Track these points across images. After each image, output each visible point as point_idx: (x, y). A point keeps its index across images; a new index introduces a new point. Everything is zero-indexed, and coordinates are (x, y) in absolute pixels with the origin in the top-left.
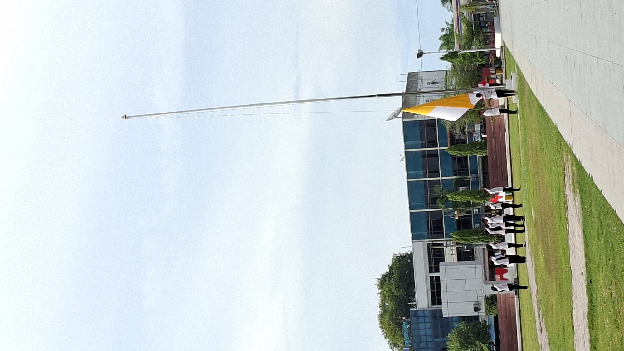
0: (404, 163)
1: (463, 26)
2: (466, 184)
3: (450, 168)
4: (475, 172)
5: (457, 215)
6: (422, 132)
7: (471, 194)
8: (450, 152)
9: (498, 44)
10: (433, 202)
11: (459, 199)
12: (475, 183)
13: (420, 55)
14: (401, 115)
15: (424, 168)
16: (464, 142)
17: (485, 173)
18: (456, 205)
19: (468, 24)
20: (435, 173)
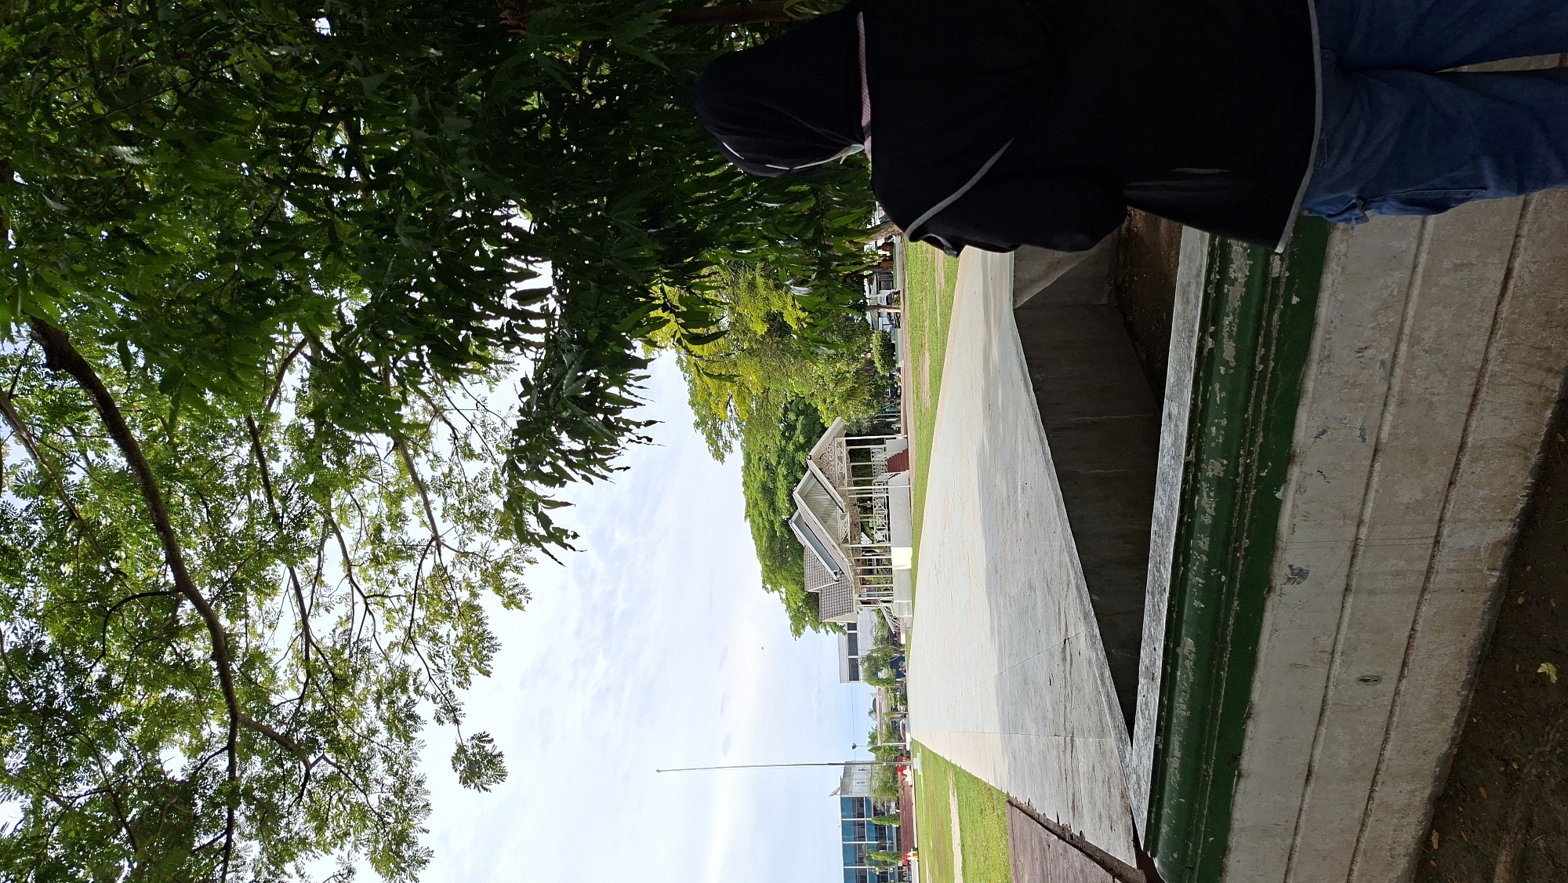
0: (841, 828)
1: (884, 728)
2: (884, 848)
3: (873, 835)
4: (891, 839)
5: (877, 871)
6: (854, 806)
7: (889, 855)
8: (874, 822)
9: (908, 740)
10: (861, 861)
11: (880, 858)
12: (891, 848)
13: (854, 747)
14: (839, 793)
15: (855, 834)
16: (883, 814)
17: (898, 840)
18: (877, 863)
19: (888, 726)
20: (862, 838)
